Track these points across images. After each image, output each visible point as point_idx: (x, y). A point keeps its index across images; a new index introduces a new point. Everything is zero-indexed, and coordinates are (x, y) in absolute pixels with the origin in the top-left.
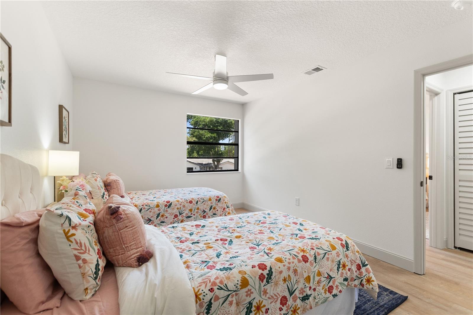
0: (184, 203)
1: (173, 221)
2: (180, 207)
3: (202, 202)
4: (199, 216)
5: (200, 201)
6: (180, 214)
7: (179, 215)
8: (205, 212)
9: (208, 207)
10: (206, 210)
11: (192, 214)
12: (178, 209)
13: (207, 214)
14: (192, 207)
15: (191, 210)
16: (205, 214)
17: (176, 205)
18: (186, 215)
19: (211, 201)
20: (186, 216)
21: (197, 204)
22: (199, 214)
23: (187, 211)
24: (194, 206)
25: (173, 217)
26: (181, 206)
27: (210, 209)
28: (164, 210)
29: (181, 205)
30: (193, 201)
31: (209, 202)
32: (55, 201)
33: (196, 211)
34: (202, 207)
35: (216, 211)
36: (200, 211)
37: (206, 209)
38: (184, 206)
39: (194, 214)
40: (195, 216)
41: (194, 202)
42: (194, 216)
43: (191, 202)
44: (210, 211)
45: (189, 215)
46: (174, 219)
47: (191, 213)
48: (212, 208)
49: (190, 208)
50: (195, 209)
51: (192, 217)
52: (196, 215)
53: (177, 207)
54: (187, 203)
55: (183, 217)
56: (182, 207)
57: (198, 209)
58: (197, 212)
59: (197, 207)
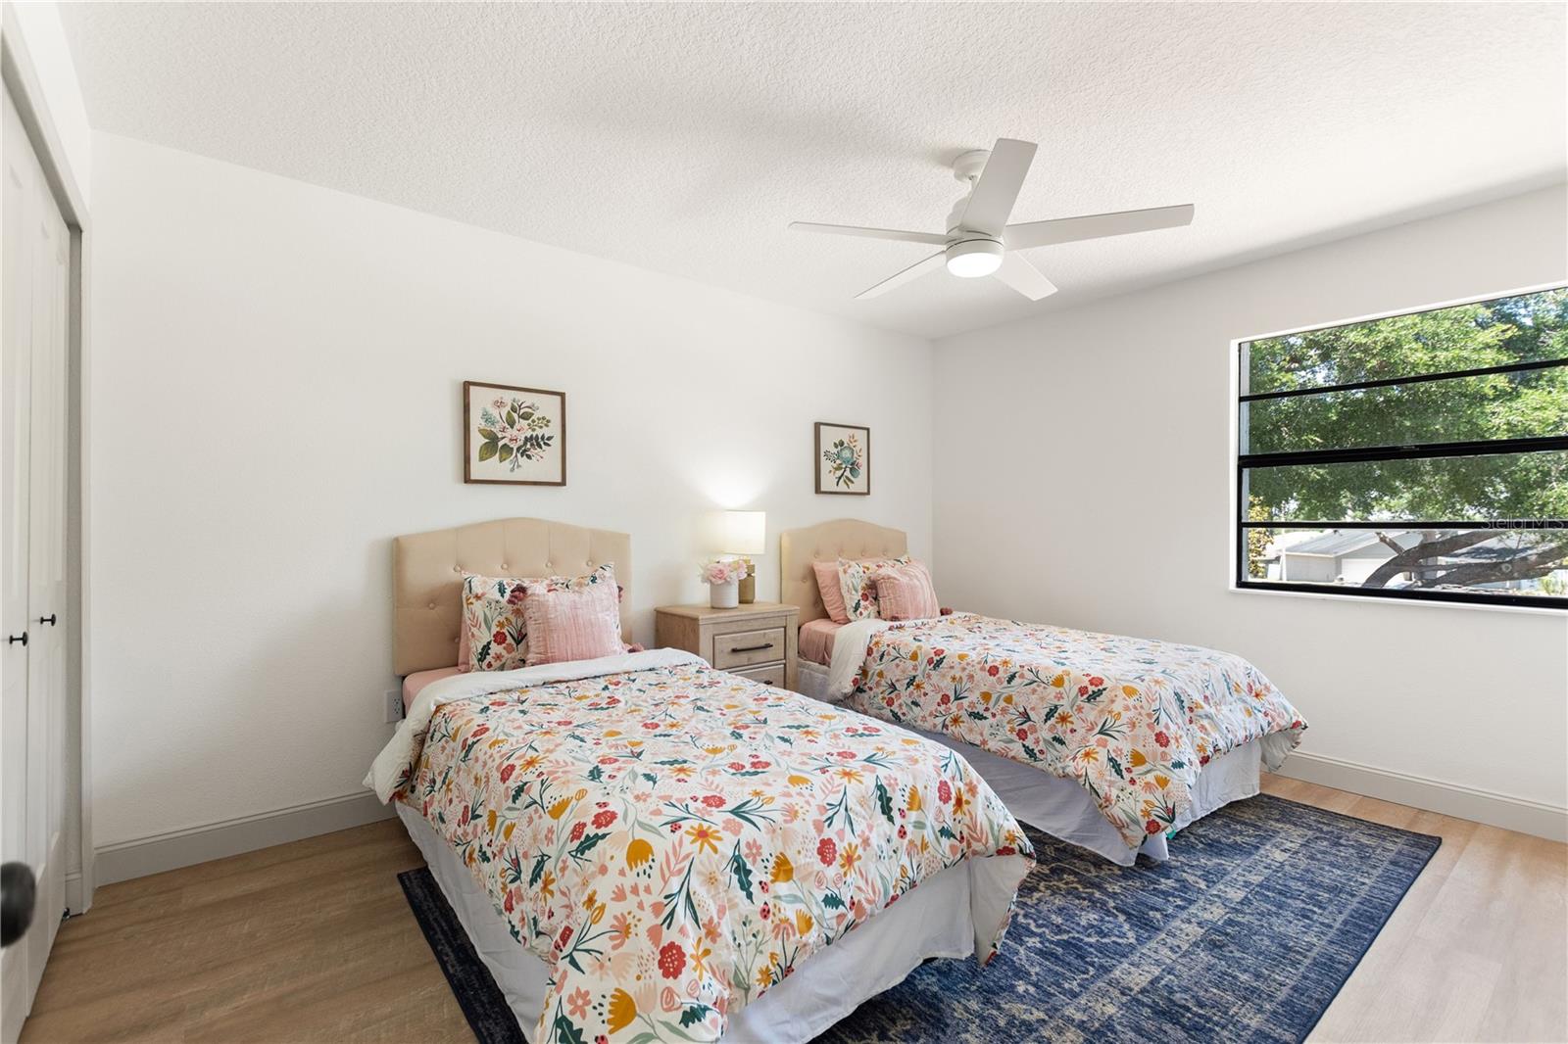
0: (973, 666)
1: (936, 710)
2: (961, 678)
3: (1027, 682)
4: (1008, 727)
5: (1022, 676)
6: (957, 699)
7: (952, 698)
8: (1029, 719)
9: (1040, 706)
10: (1032, 714)
11: (987, 709)
12: (954, 679)
13: (1034, 730)
14: (993, 686)
15: (986, 696)
16: (1025, 727)
17: (952, 667)
18: (969, 706)
19: (1061, 689)
20: (970, 710)
21: (1009, 682)
22: (1008, 717)
23: (974, 697)
24: (999, 688)
25: (939, 700)
26: (964, 675)
27: (1048, 716)
28: (924, 671)
29: (964, 669)
30: (1001, 669)
31: (1052, 690)
32: (781, 602)
33: (1002, 704)
34: (1023, 698)
35: (1065, 732)
36: (1012, 711)
37: (1033, 709)
38: (971, 677)
39: (994, 711)
40: (994, 721)
41: (1001, 674)
42: (991, 720)
43: (993, 671)
44: (1046, 721)
45: (980, 709)
46: (939, 705)
47: (985, 706)
48: (1056, 715)
49: (985, 689)
50: (999, 697)
51: (986, 718)
52: (998, 717)
53: (952, 673)
54: (983, 669)
55: (960, 707)
56: (965, 679)
57: (1009, 700)
58: (1004, 711)
59: (1007, 692)
